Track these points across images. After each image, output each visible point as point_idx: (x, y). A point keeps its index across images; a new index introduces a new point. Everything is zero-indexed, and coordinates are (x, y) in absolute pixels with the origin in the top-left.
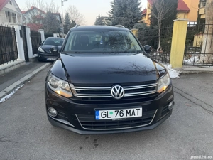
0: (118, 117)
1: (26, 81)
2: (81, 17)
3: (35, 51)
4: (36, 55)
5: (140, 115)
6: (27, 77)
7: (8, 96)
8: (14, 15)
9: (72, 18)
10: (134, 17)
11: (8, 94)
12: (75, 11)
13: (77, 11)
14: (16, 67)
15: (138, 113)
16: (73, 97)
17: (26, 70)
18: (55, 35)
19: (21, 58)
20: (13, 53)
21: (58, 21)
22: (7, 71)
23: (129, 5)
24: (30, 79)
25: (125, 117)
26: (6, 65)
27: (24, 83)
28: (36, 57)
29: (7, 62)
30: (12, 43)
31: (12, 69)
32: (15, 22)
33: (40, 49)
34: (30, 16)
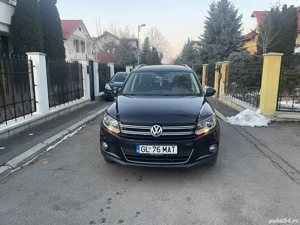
0: (156, 152)
1: (89, 121)
2: (165, 43)
3: (102, 88)
4: (102, 93)
5: (176, 152)
6: (90, 118)
7: (71, 135)
8: (83, 43)
9: (153, 44)
10: (231, 43)
11: (70, 132)
12: (158, 35)
13: (160, 34)
14: (80, 106)
15: (174, 150)
16: (121, 133)
17: (91, 110)
18: (128, 68)
19: (87, 96)
20: (78, 90)
21: (135, 49)
22: (72, 110)
23: (224, 28)
24: (92, 120)
25: (161, 152)
26: (71, 103)
27: (86, 123)
28: (102, 96)
29: (72, 100)
30: (78, 79)
31: (76, 108)
32: (83, 51)
33: (108, 86)
34: (100, 45)
